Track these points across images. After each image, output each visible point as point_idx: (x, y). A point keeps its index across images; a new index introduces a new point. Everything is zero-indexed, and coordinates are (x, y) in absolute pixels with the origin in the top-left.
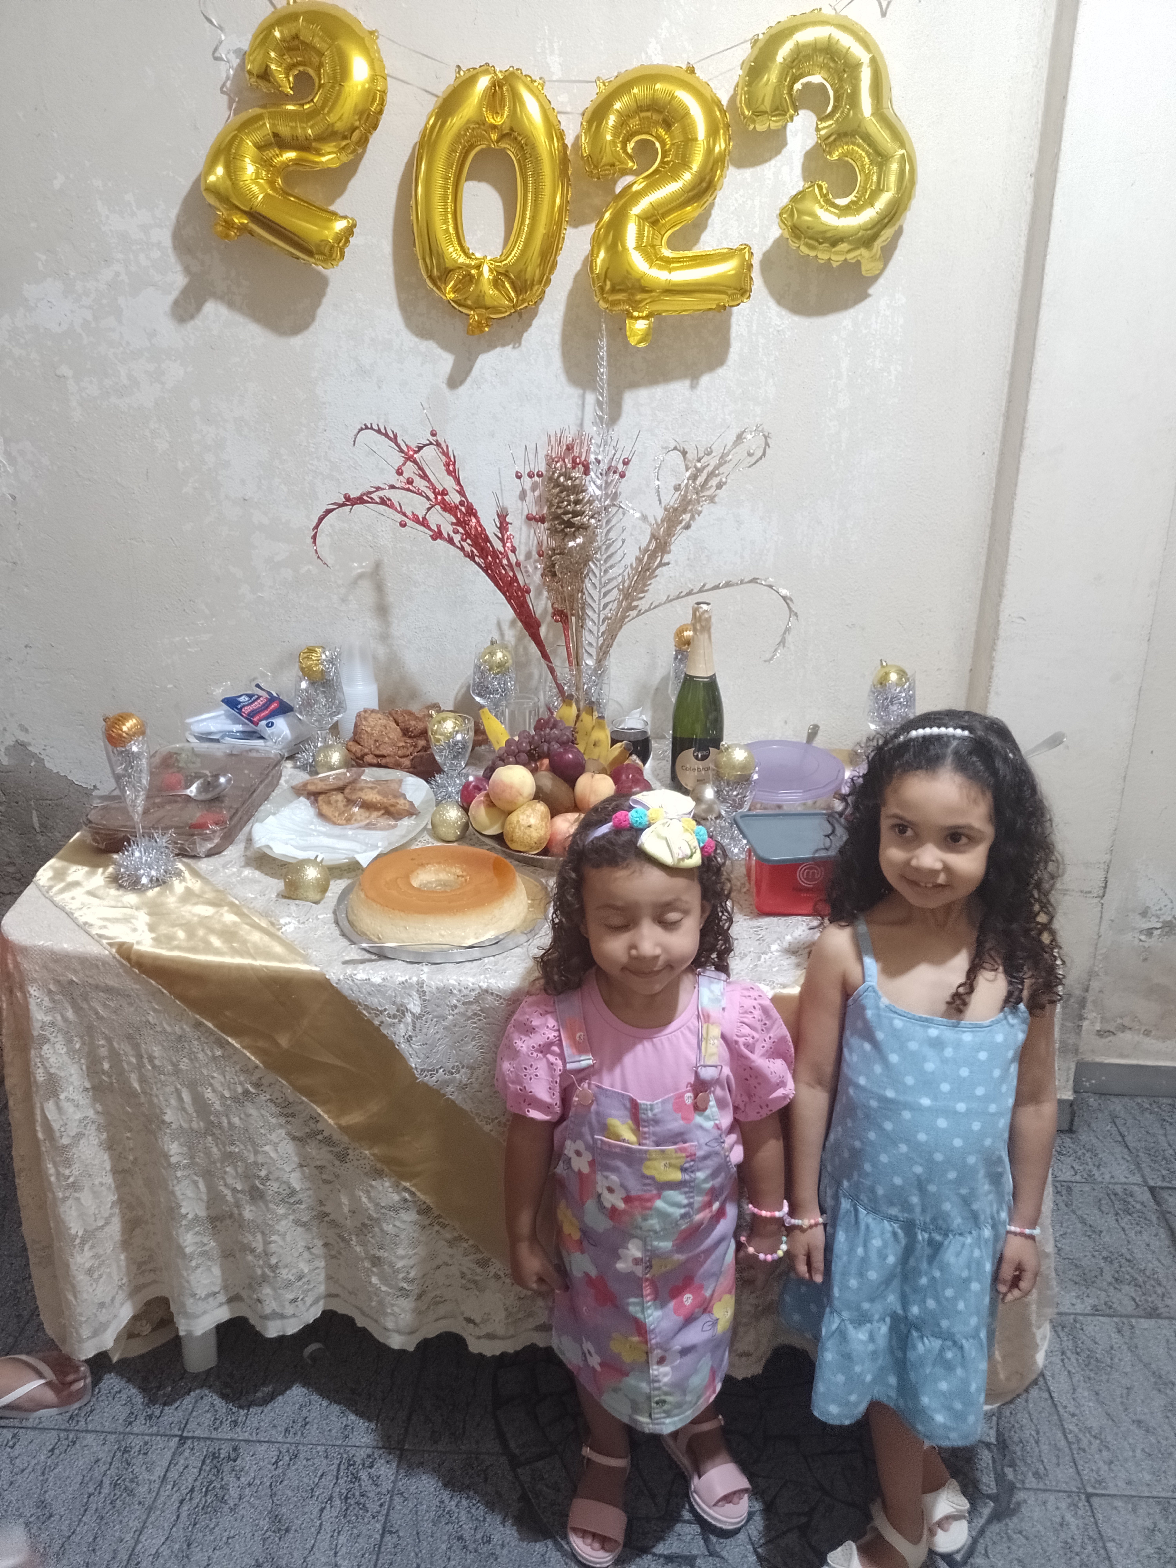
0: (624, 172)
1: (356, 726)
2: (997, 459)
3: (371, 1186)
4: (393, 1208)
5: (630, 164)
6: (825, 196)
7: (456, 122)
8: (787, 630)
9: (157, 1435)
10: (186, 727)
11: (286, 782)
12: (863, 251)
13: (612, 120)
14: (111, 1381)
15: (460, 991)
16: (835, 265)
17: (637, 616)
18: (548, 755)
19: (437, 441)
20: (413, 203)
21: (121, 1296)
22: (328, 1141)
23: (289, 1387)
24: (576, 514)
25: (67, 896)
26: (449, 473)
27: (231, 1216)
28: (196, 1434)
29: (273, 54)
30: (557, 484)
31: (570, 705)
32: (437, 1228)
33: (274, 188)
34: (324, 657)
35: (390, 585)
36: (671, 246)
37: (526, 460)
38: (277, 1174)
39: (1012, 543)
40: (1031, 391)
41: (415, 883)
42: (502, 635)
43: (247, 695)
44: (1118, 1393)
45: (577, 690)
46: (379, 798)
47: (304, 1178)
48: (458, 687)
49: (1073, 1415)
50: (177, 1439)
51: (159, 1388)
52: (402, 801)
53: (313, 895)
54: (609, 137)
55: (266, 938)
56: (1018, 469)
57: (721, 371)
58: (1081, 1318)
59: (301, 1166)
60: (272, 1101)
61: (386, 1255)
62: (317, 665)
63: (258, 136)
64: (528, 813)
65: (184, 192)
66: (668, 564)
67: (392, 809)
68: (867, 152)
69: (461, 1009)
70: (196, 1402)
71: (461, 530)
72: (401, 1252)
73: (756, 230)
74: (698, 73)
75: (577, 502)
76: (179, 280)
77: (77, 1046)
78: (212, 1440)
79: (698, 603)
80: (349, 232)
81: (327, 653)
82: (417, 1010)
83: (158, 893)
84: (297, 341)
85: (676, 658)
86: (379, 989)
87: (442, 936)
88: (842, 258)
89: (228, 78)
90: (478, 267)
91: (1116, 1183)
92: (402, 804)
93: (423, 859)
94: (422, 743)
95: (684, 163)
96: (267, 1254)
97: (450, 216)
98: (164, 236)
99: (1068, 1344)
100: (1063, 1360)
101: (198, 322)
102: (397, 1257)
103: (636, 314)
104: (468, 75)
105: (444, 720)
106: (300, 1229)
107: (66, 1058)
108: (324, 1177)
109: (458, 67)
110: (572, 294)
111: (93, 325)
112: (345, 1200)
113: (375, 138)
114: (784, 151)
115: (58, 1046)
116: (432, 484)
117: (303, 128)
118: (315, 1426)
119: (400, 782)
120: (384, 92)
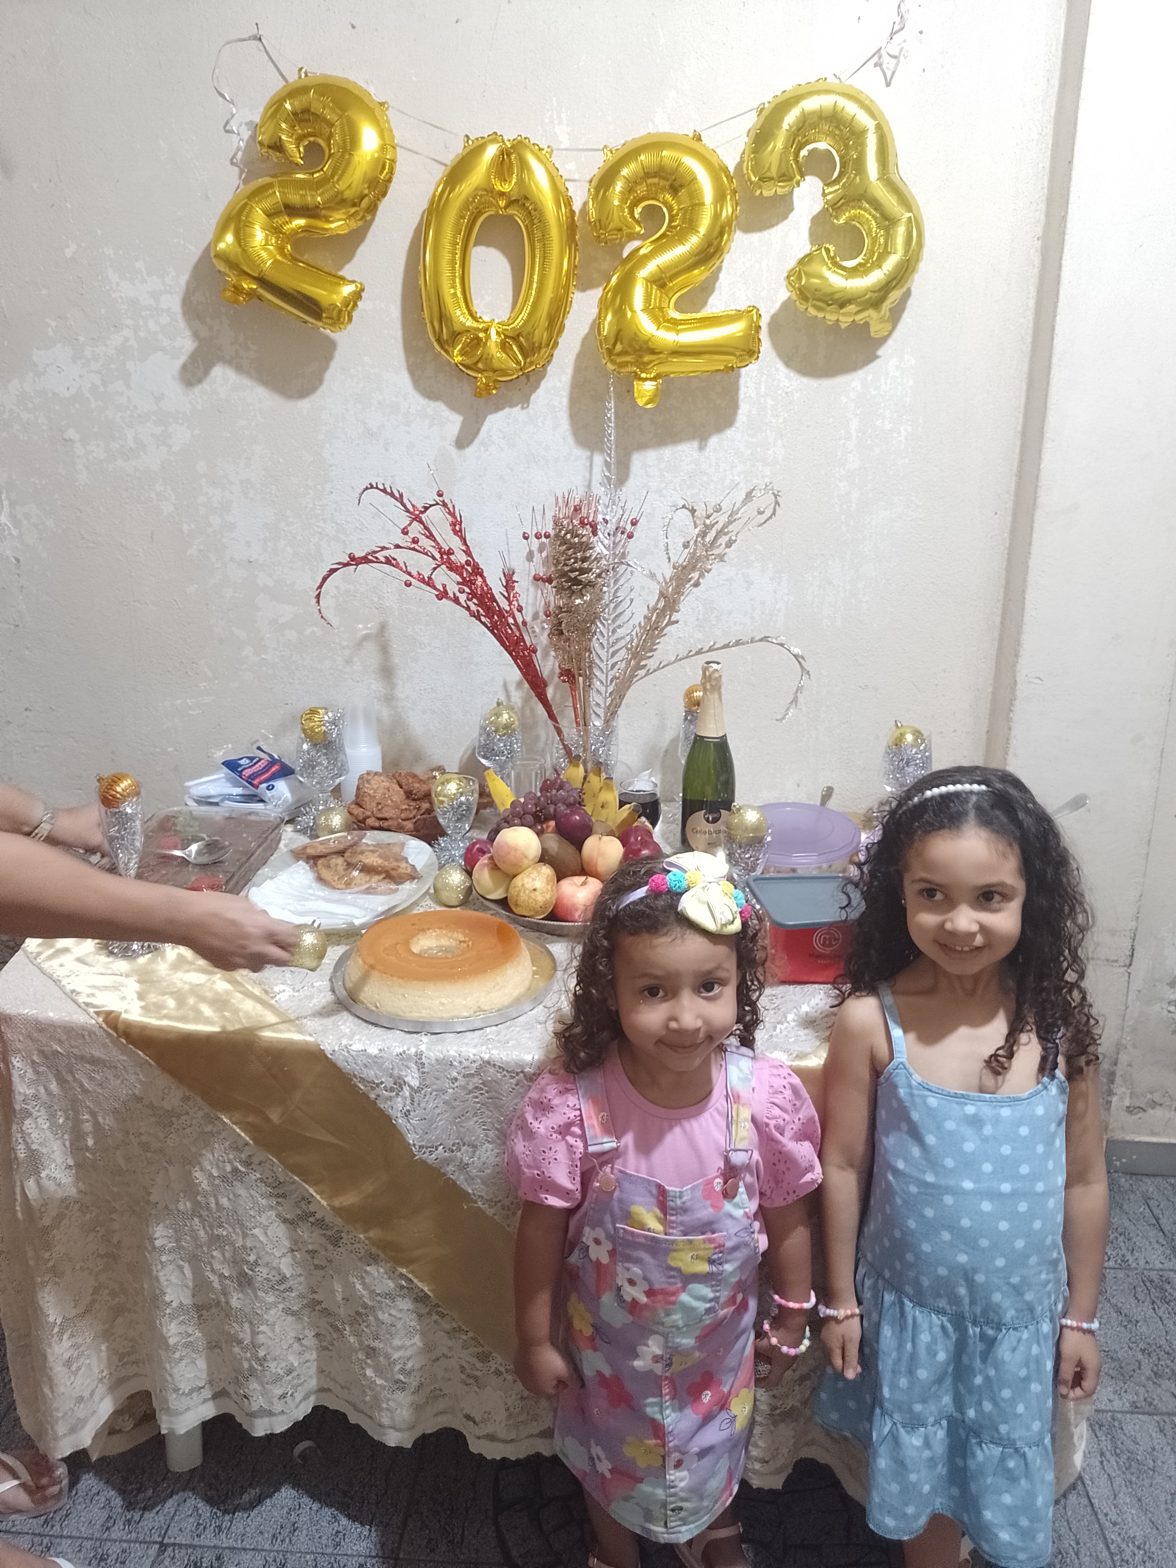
0: (632, 237)
1: (358, 789)
2: (1009, 519)
3: (366, 1272)
4: (388, 1295)
5: (638, 229)
6: (832, 259)
7: (465, 189)
8: (799, 689)
9: (135, 1542)
10: (186, 790)
11: (286, 845)
12: (871, 312)
13: (619, 186)
14: (89, 1482)
15: (460, 1062)
16: (843, 326)
17: (646, 675)
18: (554, 818)
19: (443, 502)
20: (421, 268)
21: (101, 1389)
22: (321, 1224)
23: (278, 1490)
24: (583, 571)
25: (55, 963)
26: (455, 532)
27: (218, 1303)
28: (177, 1541)
29: (284, 126)
30: (564, 542)
31: (578, 766)
32: (435, 1317)
33: (283, 255)
34: (326, 718)
35: (396, 646)
36: (678, 308)
37: (534, 521)
38: (267, 1259)
39: (1027, 602)
40: (1044, 450)
41: (415, 949)
42: (508, 696)
43: (248, 758)
44: (1163, 1499)
45: (585, 751)
46: (380, 861)
47: (296, 1263)
48: (463, 749)
49: (1115, 1524)
50: (157, 1546)
51: (139, 1490)
52: (404, 865)
53: (309, 962)
54: (616, 203)
55: (259, 1007)
56: (1032, 528)
57: (729, 432)
58: (1119, 1416)
59: (292, 1251)
60: (262, 1180)
61: (381, 1345)
62: (319, 726)
63: (267, 204)
64: (533, 876)
65: (194, 259)
66: (677, 622)
67: (393, 873)
68: (873, 216)
69: (462, 1081)
70: (179, 1505)
71: (467, 590)
72: (397, 1342)
73: (764, 293)
74: (705, 140)
75: (584, 560)
76: (187, 344)
77: (61, 1121)
78: (194, 1547)
79: (708, 663)
80: (357, 295)
81: (330, 714)
82: (415, 1083)
83: (149, 959)
84: (304, 404)
85: (686, 719)
86: (376, 1061)
87: (443, 1004)
88: (851, 319)
89: (239, 149)
90: (486, 330)
91: (1151, 1269)
92: (403, 868)
93: (424, 924)
94: (425, 806)
95: (692, 227)
96: (255, 1346)
97: (458, 280)
98: (174, 302)
99: (1106, 1445)
100: (1102, 1462)
101: (205, 385)
102: (393, 1348)
103: (643, 375)
104: (476, 144)
105: (448, 781)
106: (290, 1319)
107: (48, 1133)
108: (316, 1262)
109: (467, 136)
110: (580, 357)
111: (102, 389)
112: (338, 1287)
113: (384, 206)
114: (791, 216)
115: (40, 1120)
116: (438, 544)
117: (313, 196)
118: (304, 1532)
119: (403, 845)
120: (393, 161)
